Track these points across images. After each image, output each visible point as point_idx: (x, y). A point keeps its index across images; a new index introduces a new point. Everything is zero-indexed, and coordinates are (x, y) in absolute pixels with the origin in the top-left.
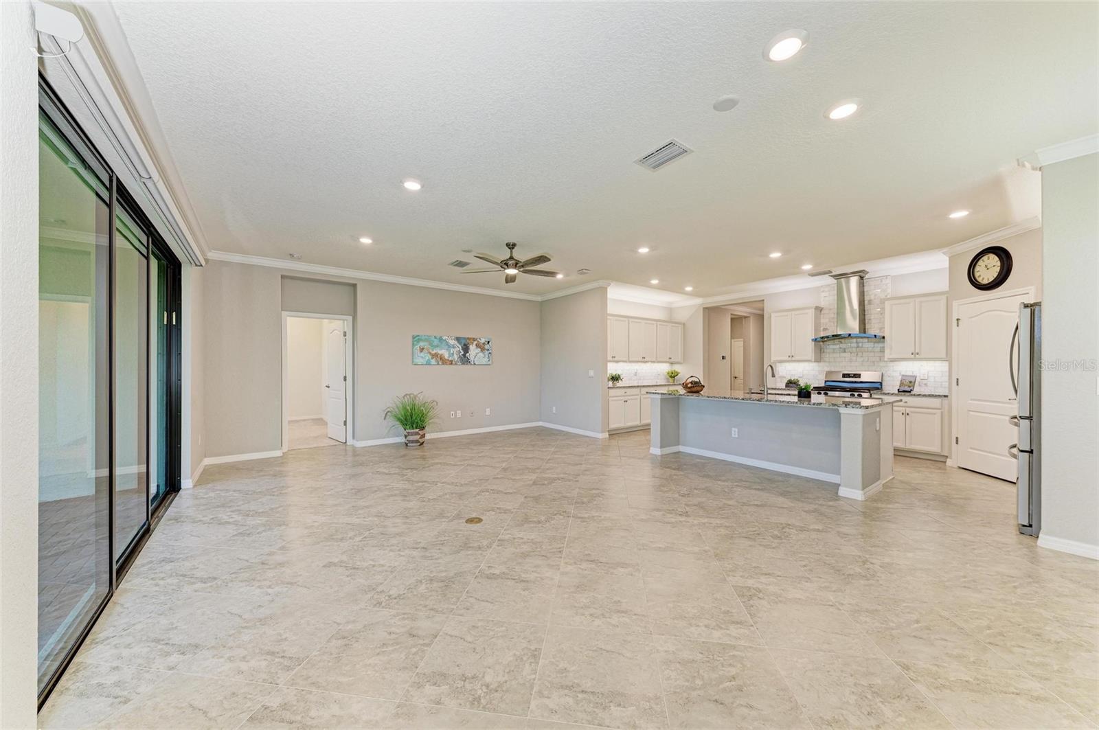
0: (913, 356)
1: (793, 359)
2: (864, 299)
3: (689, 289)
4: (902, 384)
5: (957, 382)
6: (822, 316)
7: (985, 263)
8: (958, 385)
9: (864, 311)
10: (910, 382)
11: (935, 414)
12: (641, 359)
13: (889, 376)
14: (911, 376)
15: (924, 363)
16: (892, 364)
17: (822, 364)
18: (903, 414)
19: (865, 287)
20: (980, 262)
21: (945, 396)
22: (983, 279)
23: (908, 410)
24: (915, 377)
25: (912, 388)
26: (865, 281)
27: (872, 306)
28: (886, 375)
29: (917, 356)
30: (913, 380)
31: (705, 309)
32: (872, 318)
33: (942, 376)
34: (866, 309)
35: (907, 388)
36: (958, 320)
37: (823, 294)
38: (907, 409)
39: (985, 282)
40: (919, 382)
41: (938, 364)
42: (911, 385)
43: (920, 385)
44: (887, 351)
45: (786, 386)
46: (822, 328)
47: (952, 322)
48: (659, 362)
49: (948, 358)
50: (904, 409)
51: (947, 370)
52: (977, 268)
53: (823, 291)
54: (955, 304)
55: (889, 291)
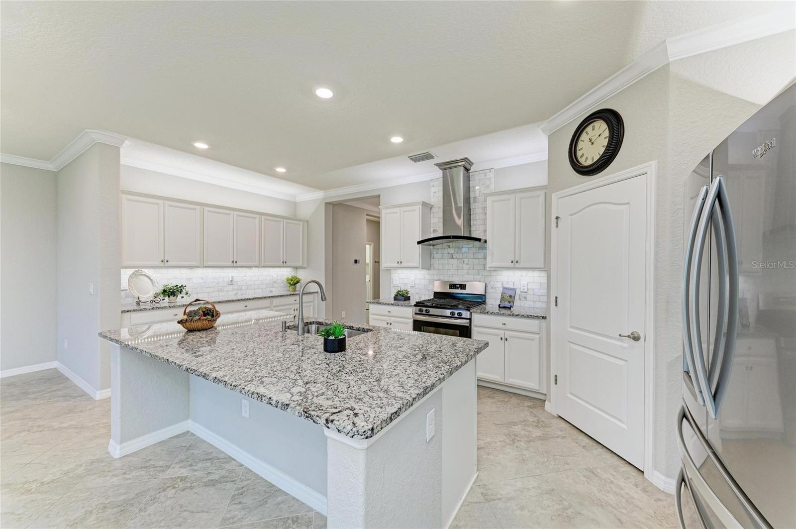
0: (512, 265)
1: (402, 265)
2: (470, 196)
3: (281, 170)
4: (503, 299)
5: (556, 301)
6: (432, 215)
7: (589, 136)
8: (556, 305)
9: (470, 209)
10: (510, 296)
11: (533, 340)
12: (230, 264)
13: (492, 288)
14: (511, 289)
15: (524, 273)
16: (495, 274)
17: (432, 272)
18: (501, 339)
19: (471, 182)
20: (584, 136)
21: (544, 318)
22: (587, 158)
23: (508, 334)
24: (515, 290)
25: (511, 304)
26: (471, 174)
27: (477, 204)
28: (489, 286)
29: (517, 265)
30: (512, 293)
31: (327, 204)
32: (477, 218)
33: (540, 289)
34: (471, 208)
35: (507, 304)
36: (557, 218)
37: (433, 190)
38: (506, 332)
39: (589, 162)
40: (520, 295)
41: (536, 274)
42: (510, 300)
43: (520, 299)
44: (489, 258)
45: (395, 299)
46: (432, 230)
47: (551, 221)
48: (264, 267)
49: (546, 268)
50: (502, 332)
51: (546, 281)
52: (580, 145)
53: (433, 186)
54: (554, 197)
55: (492, 187)
